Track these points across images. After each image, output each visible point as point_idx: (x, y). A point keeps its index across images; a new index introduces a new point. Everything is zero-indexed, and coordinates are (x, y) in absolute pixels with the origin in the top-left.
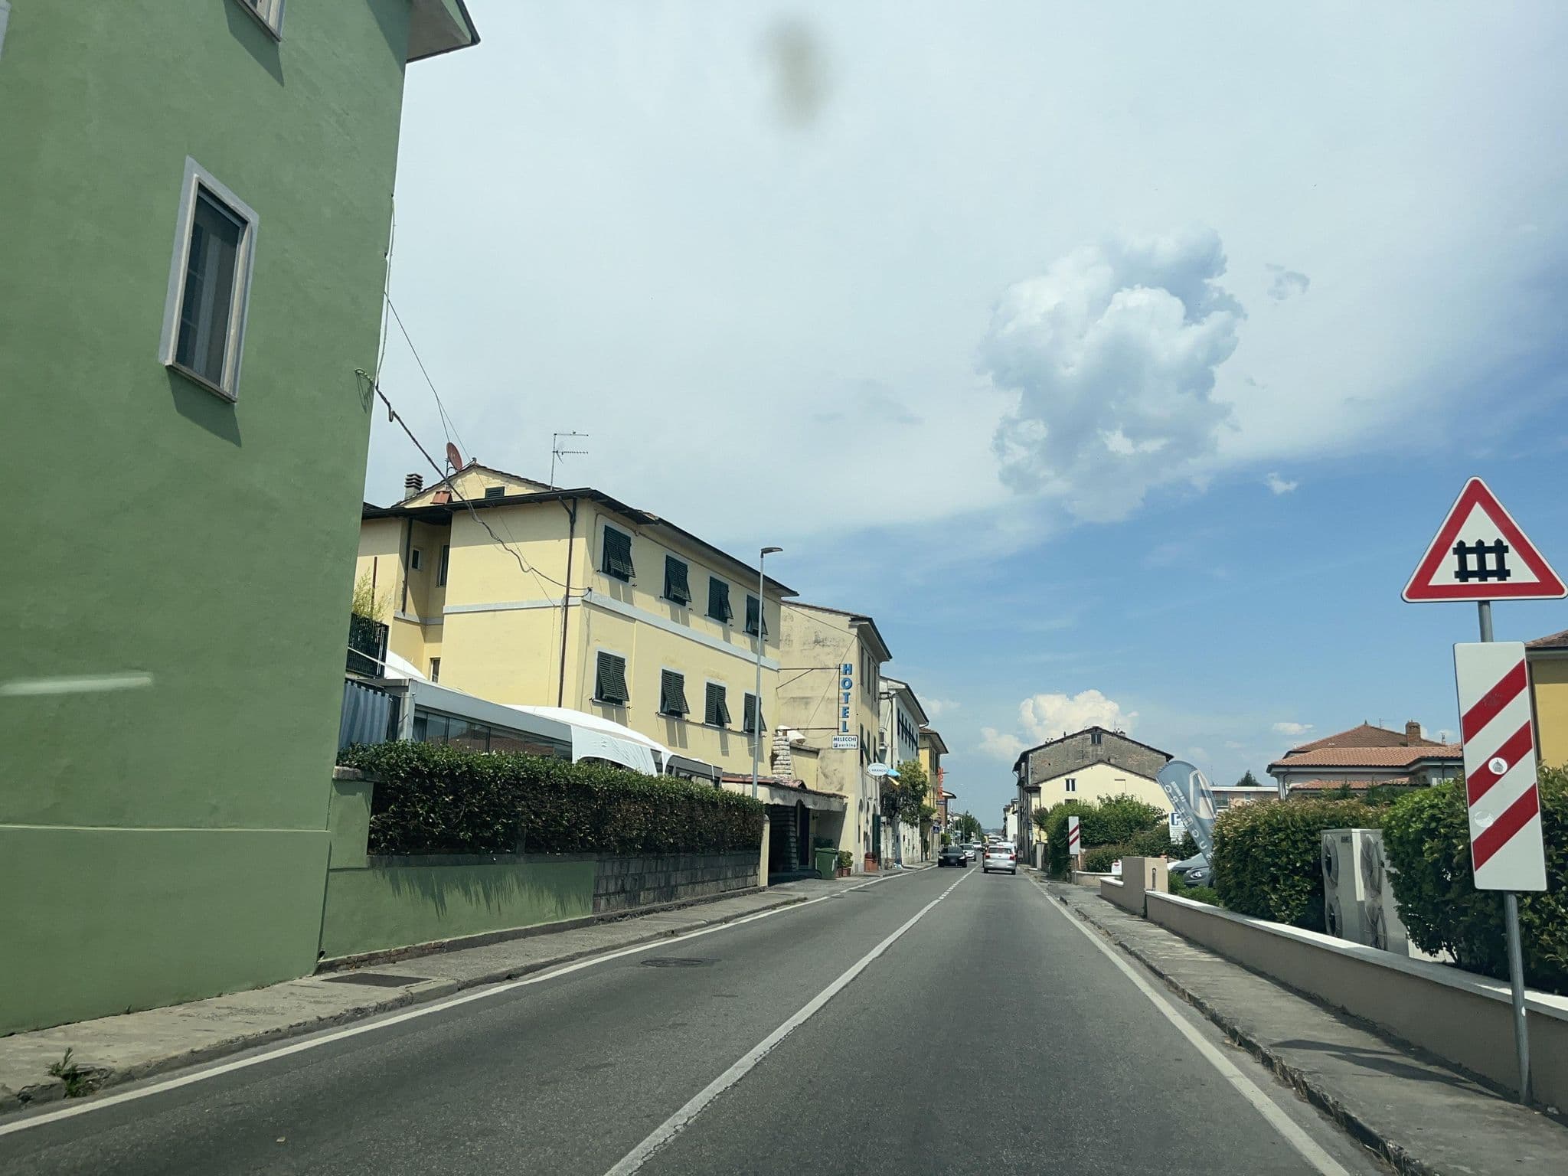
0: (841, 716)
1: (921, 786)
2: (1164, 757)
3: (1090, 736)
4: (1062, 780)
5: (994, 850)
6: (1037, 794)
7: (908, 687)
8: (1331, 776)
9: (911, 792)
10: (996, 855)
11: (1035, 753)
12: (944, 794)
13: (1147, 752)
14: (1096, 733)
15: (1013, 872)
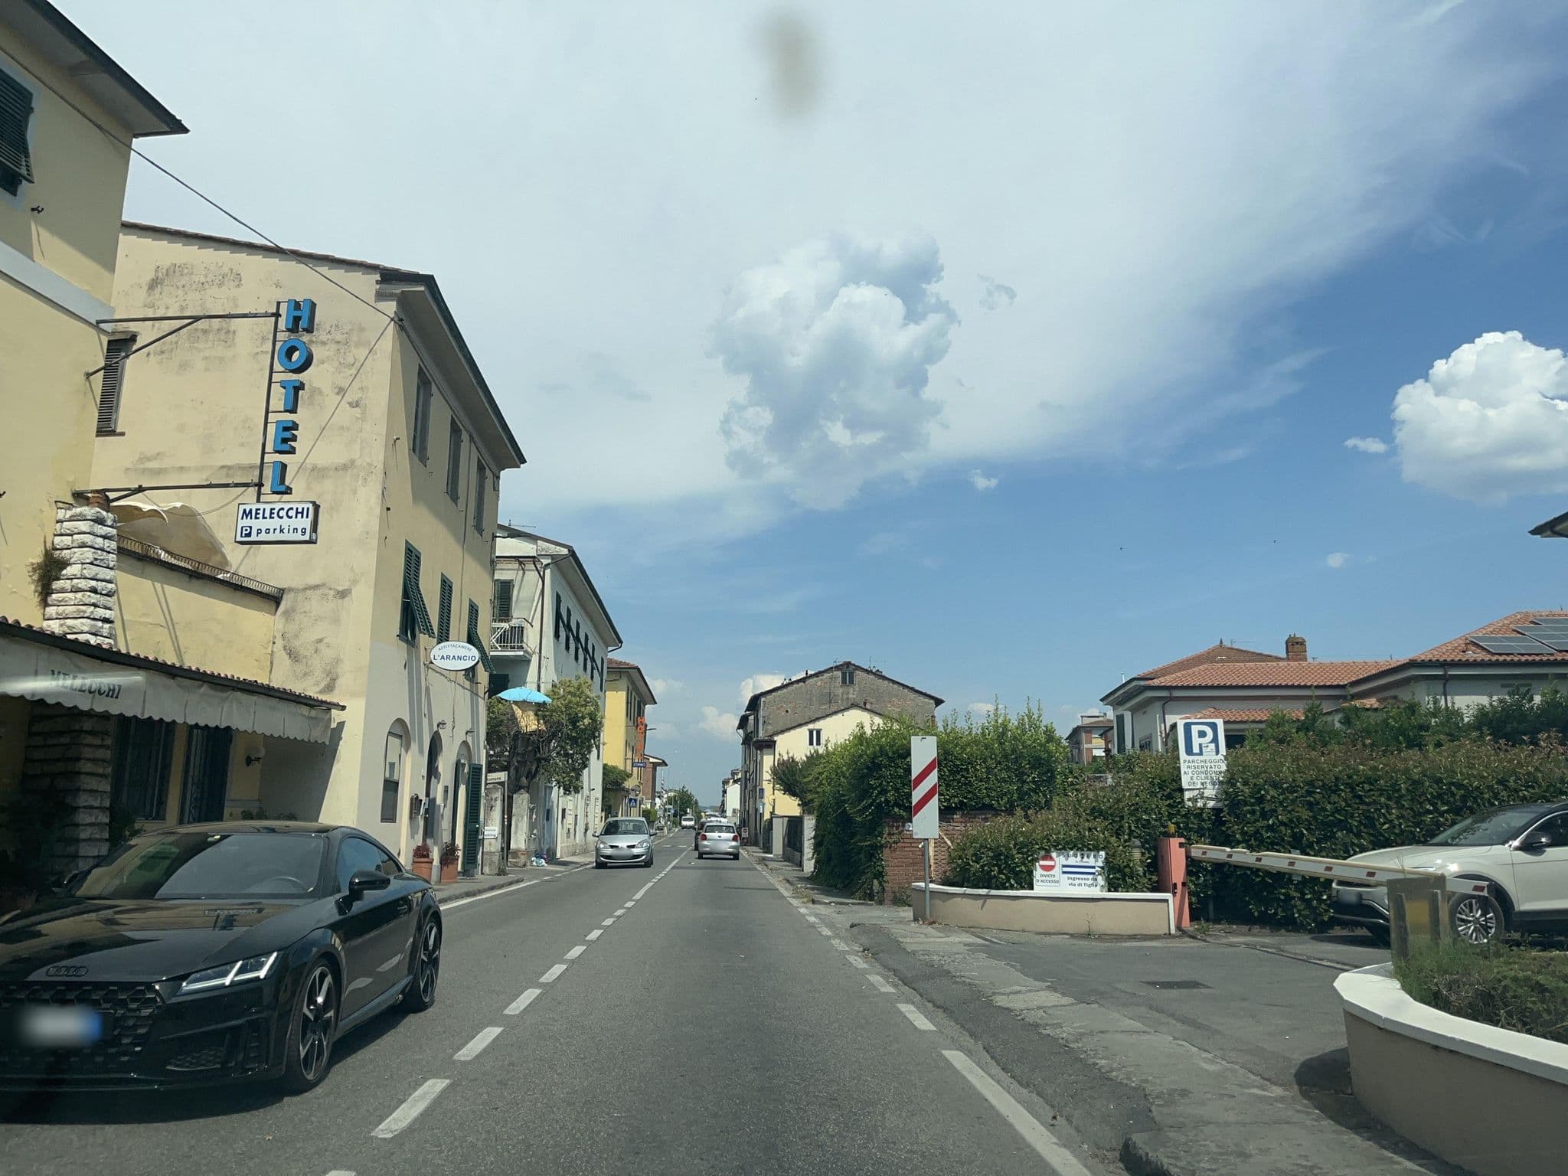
0: (269, 448)
1: (587, 721)
2: (932, 701)
3: (839, 674)
4: (804, 732)
5: (712, 829)
6: (771, 750)
7: (572, 553)
8: (1227, 704)
9: (567, 729)
10: (715, 835)
11: (769, 697)
12: (652, 760)
13: (912, 695)
14: (847, 671)
15: (736, 856)
